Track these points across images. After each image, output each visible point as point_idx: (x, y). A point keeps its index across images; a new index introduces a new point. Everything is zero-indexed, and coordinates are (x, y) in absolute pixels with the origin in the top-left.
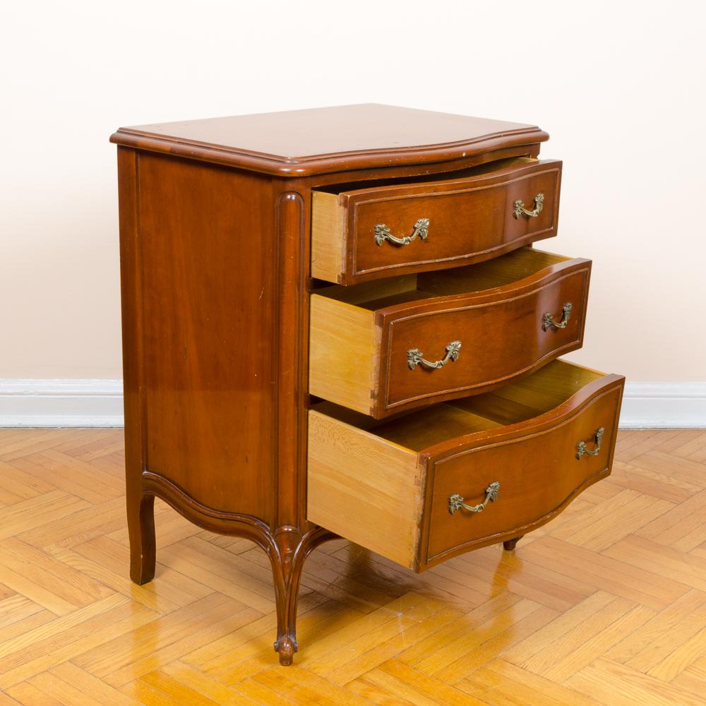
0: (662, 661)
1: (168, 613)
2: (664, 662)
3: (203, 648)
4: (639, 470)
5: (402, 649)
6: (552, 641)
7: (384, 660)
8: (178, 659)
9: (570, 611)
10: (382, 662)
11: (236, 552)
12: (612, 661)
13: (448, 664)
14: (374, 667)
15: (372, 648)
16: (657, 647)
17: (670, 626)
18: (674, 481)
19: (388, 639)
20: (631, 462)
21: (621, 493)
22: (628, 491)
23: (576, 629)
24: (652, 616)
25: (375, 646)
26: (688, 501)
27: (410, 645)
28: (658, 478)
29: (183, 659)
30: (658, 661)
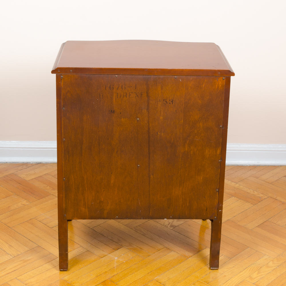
0: (225, 282)
1: (16, 256)
2: (226, 283)
3: (28, 273)
4: (241, 187)
5: (113, 275)
6: (180, 272)
7: (104, 280)
8: (16, 278)
9: (191, 257)
10: (103, 281)
11: (51, 227)
12: (204, 282)
13: (131, 282)
14: (99, 283)
15: (100, 274)
16: (225, 276)
17: (234, 265)
18: (256, 193)
19: (108, 270)
20: (239, 183)
21: (230, 199)
22: (233, 198)
23: (191, 267)
24: (227, 261)
25: (102, 273)
26: (259, 203)
27: (117, 273)
28: (249, 191)
29: (18, 278)
30: (223, 283)
